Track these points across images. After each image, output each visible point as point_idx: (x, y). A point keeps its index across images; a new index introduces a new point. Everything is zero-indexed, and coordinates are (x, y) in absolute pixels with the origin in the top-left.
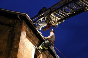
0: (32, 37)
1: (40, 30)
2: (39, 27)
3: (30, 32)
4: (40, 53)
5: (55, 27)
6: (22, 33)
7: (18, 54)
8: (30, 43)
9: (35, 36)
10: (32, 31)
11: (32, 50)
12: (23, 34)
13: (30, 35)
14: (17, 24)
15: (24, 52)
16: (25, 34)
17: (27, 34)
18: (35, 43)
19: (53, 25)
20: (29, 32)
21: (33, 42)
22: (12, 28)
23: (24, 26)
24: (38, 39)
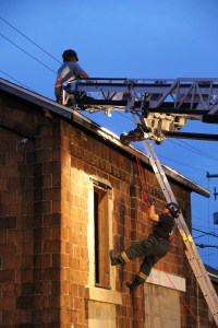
0: (85, 152)
3: (80, 138)
4: (109, 187)
7: (62, 232)
20: (76, 145)
22: (25, 141)
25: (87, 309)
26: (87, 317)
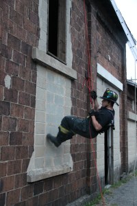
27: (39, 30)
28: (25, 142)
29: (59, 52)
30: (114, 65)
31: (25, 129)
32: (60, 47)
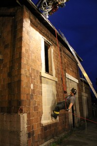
0: (39, 26)
1: (48, 17)
2: (45, 14)
3: (36, 20)
4: (51, 45)
5: (62, 6)
6: (24, 20)
7: (23, 43)
8: (38, 33)
9: (42, 25)
10: (37, 19)
11: (40, 40)
12: (26, 21)
13: (36, 23)
14: (18, 11)
15: (31, 42)
16: (29, 22)
17: (31, 22)
18: (44, 33)
19: (59, 3)
20: (34, 20)
21: (41, 32)
22: (13, 17)
23: (26, 13)
24: (46, 29)
25: (41, 80)
26: (41, 83)
27: (41, 64)
28: (39, 110)
29: (50, 71)
30: (73, 72)
31: (39, 105)
32: (50, 68)
